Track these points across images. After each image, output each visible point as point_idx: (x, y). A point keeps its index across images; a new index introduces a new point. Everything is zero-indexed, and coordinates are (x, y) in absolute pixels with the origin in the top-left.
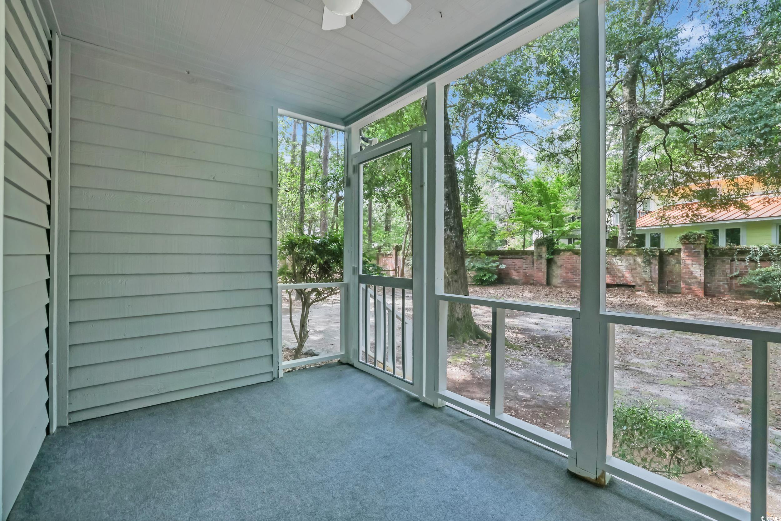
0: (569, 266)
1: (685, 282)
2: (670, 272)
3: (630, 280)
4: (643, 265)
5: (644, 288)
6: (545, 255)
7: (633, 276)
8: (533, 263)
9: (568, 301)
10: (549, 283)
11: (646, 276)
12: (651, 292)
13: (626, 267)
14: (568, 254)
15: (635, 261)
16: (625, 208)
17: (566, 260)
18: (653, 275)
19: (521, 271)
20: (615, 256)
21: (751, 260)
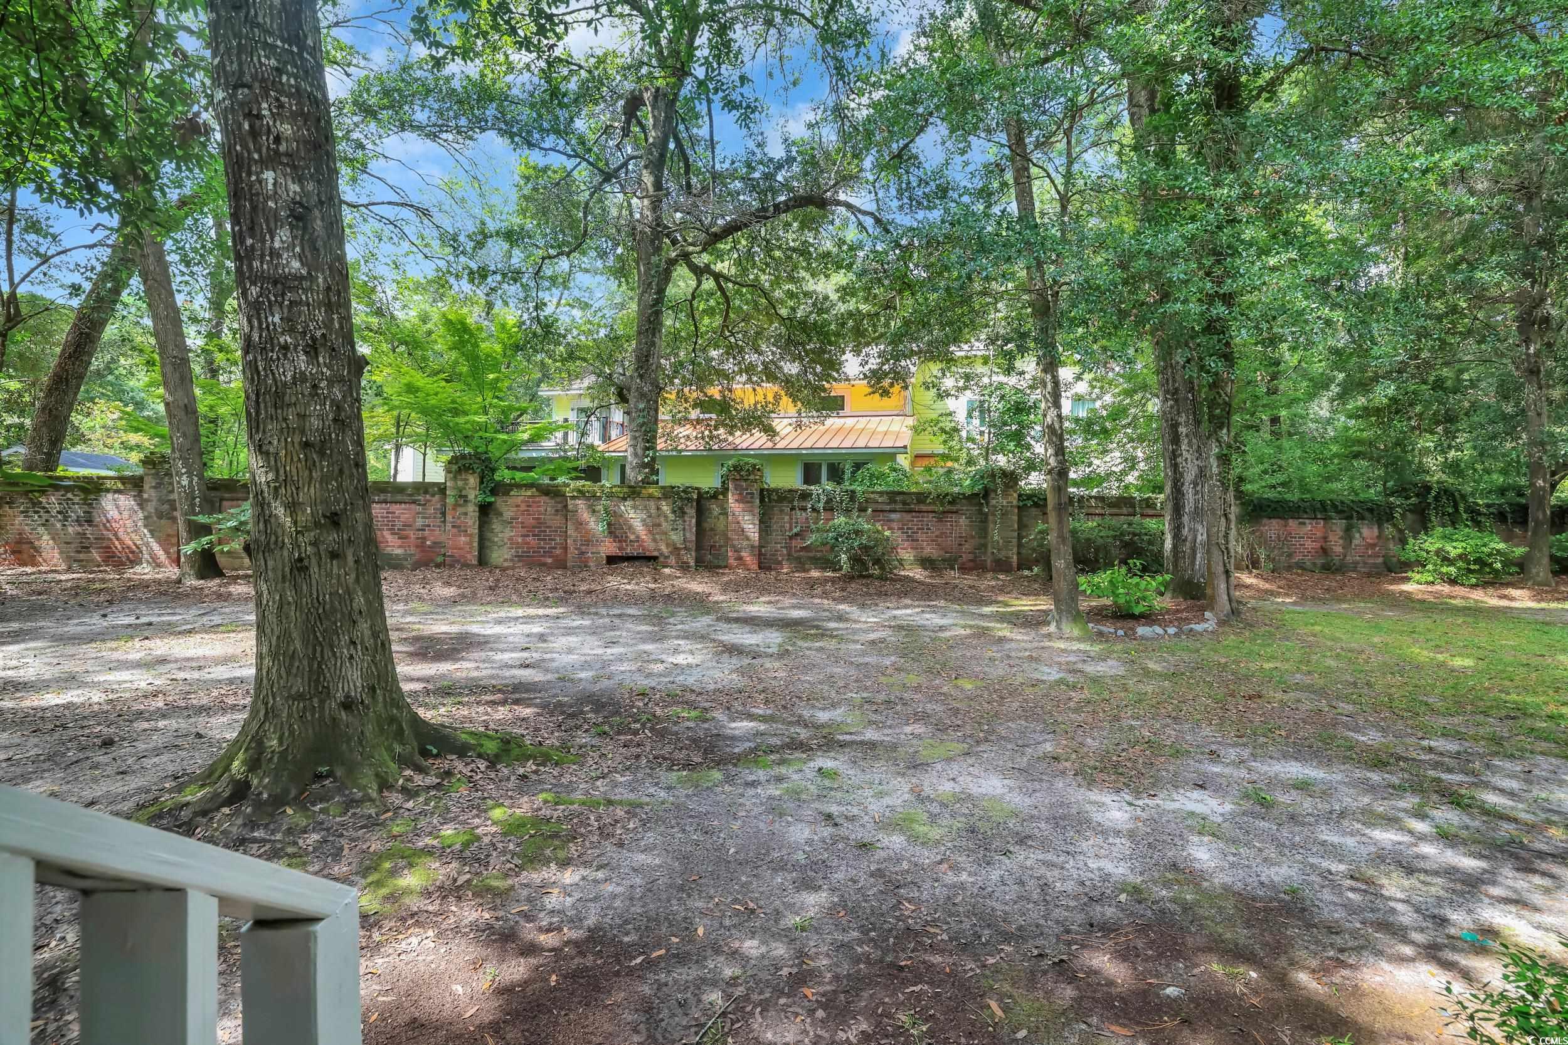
0: (531, 521)
1: (733, 546)
2: (712, 530)
3: (650, 546)
4: (671, 516)
5: (672, 560)
6: (474, 494)
7: (655, 540)
8: (444, 514)
9: (547, 599)
10: (482, 561)
11: (677, 538)
12: (684, 568)
13: (643, 520)
14: (529, 493)
15: (658, 509)
16: (641, 406)
17: (523, 507)
18: (688, 535)
19: (412, 534)
20: (624, 499)
21: (814, 510)
